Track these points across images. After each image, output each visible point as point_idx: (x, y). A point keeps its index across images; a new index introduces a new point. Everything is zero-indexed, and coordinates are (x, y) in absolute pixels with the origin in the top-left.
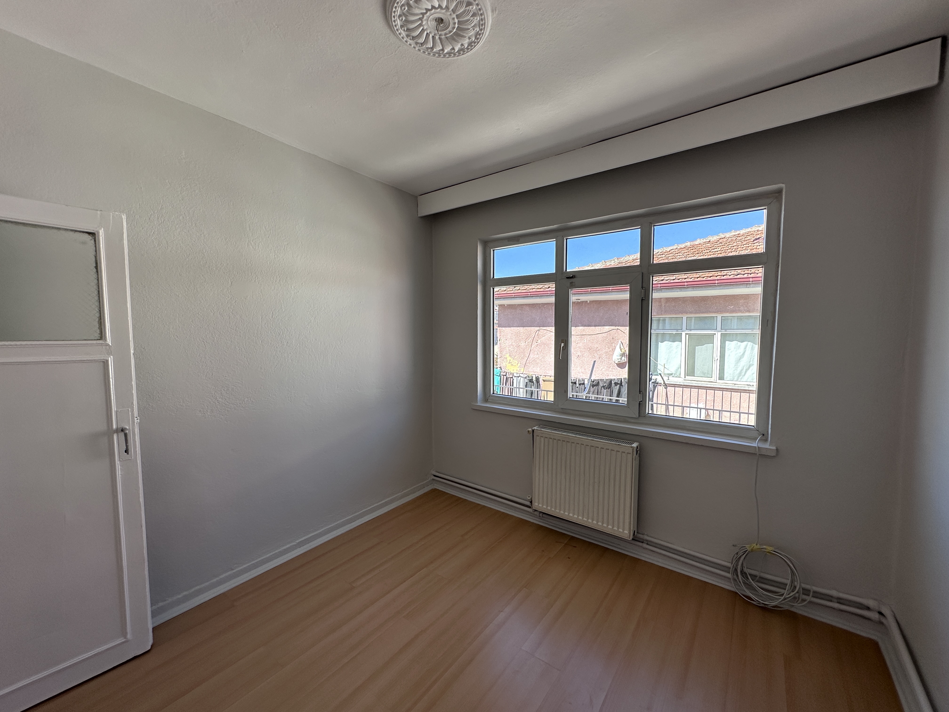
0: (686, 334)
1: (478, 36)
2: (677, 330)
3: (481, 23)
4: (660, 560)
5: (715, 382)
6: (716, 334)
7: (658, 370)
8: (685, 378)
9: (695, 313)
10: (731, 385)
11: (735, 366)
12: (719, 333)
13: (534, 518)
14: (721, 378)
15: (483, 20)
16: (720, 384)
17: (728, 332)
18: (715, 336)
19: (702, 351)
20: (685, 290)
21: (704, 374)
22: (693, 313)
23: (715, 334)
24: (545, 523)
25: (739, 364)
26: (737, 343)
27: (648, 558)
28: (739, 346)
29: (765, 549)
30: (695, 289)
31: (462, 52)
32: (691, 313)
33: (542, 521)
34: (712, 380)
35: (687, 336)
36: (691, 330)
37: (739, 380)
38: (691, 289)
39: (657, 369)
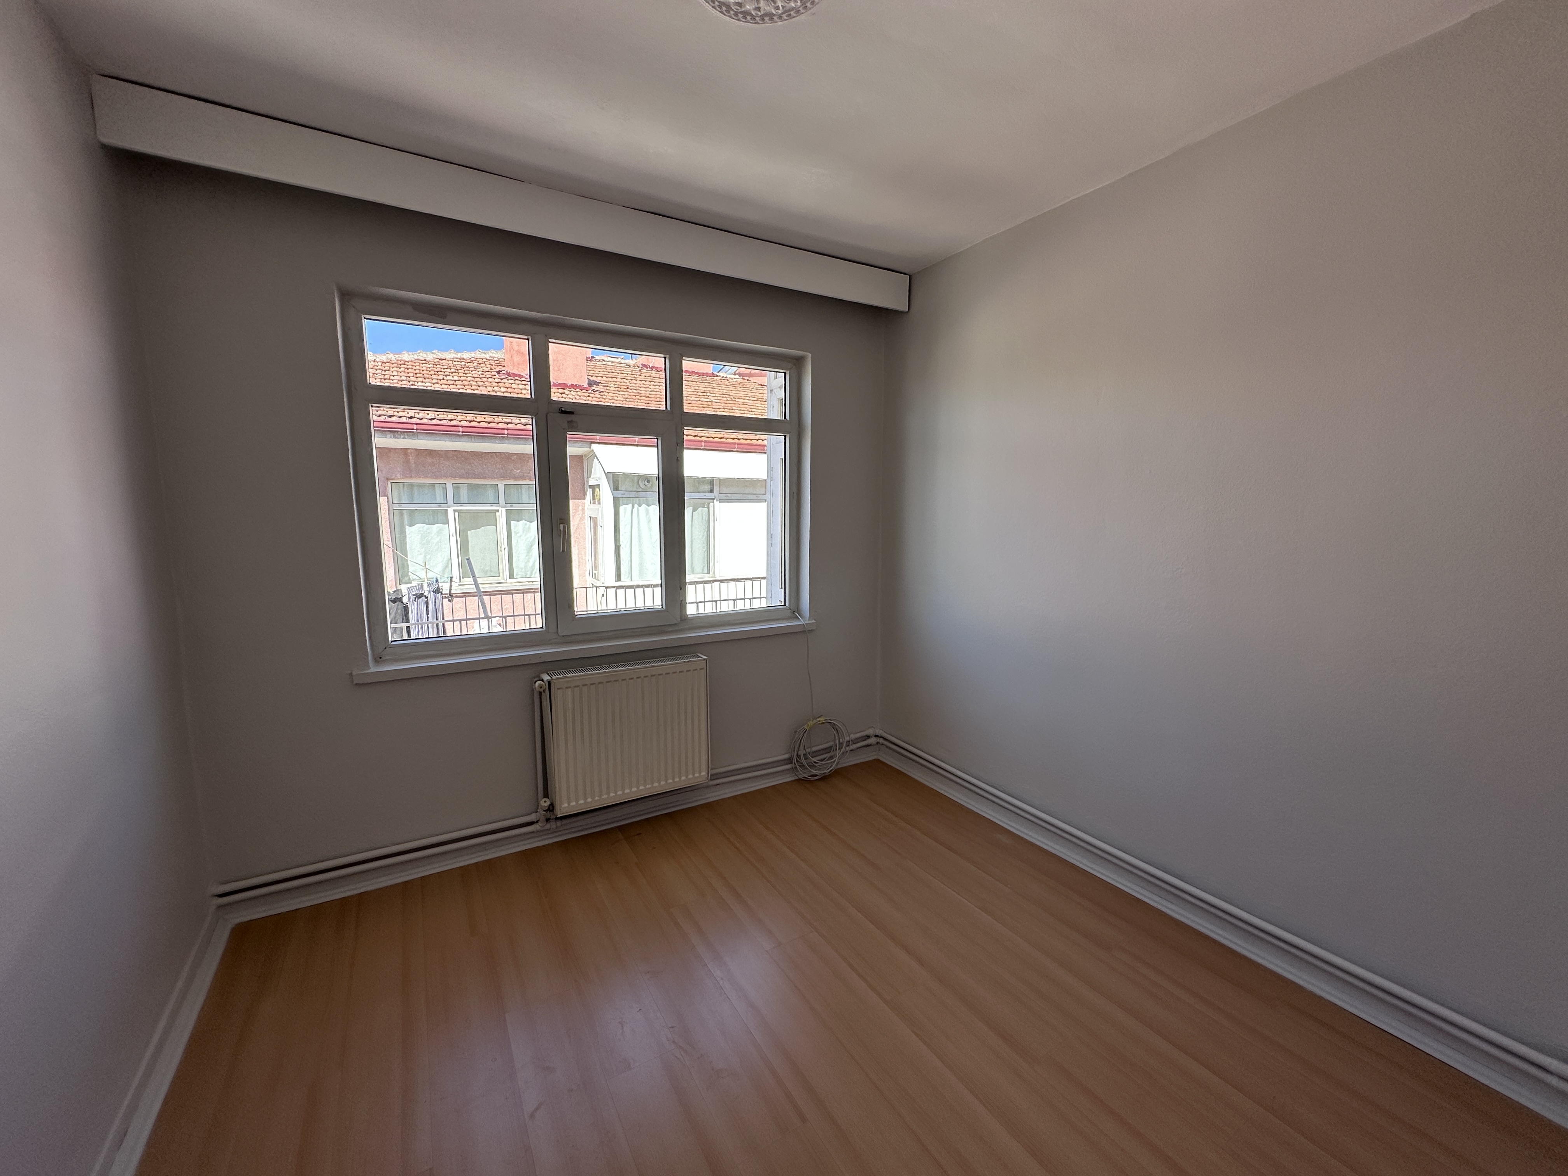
0: (455, 511)
1: (766, 18)
2: (439, 505)
3: (792, 13)
4: (727, 791)
5: (505, 581)
6: (500, 511)
7: (410, 574)
8: (460, 581)
9: (467, 478)
10: (527, 583)
11: (526, 556)
12: (504, 510)
13: (545, 837)
14: (511, 576)
15: (798, 13)
16: (511, 585)
17: (516, 507)
18: (497, 513)
19: (478, 538)
20: (458, 439)
21: (486, 572)
22: (464, 478)
23: (498, 511)
24: (566, 834)
25: (530, 554)
26: (526, 524)
27: (716, 796)
28: (529, 528)
29: (819, 721)
30: (473, 440)
31: (724, 8)
32: (461, 477)
33: (557, 834)
34: (500, 579)
35: (457, 514)
36: (461, 504)
37: (528, 576)
38: (466, 439)
39: (408, 572)
